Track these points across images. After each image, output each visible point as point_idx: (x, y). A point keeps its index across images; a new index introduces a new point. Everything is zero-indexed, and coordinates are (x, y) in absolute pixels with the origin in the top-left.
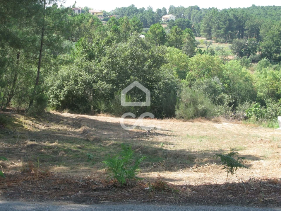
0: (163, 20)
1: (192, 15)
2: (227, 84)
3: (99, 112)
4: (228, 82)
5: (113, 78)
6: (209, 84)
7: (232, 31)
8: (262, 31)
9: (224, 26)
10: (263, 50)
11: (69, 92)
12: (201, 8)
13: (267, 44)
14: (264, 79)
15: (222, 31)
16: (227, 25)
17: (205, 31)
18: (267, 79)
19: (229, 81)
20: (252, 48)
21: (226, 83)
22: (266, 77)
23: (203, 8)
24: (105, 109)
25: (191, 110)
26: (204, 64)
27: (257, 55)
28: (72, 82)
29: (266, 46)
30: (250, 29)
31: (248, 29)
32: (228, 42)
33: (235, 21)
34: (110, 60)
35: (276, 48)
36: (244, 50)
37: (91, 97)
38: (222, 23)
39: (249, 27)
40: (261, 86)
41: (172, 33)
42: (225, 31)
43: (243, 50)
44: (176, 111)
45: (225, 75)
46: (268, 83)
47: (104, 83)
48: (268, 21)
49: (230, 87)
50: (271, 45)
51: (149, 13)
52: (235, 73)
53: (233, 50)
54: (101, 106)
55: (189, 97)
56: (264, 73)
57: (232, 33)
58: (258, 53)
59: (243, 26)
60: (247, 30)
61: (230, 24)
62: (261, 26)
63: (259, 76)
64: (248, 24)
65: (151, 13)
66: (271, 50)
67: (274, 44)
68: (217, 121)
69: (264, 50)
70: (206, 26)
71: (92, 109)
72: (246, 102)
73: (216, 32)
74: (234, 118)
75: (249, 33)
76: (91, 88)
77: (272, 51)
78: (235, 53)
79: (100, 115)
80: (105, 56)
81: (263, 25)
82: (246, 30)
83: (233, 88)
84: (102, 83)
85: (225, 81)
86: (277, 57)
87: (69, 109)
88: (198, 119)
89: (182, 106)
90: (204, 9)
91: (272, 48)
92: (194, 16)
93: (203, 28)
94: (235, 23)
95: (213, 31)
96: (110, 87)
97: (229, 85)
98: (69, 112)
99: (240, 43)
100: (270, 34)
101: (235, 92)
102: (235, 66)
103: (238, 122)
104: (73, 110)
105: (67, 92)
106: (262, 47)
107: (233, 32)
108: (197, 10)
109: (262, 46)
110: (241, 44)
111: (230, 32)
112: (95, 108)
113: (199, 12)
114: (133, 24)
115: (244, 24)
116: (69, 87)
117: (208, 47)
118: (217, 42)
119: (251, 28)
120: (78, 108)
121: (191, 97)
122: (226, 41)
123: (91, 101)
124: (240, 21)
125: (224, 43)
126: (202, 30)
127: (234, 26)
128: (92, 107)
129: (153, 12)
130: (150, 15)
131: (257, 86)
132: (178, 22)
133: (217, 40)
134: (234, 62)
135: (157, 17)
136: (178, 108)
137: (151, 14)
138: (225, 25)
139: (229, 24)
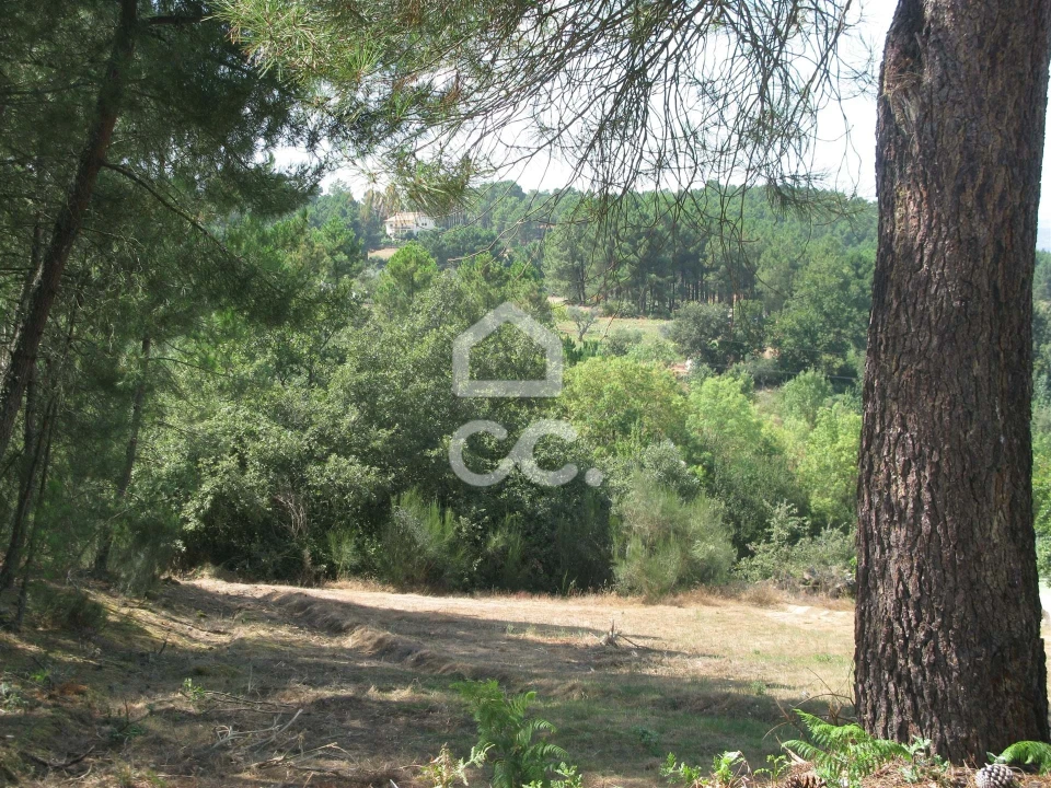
0: (389, 231)
1: (497, 214)
2: (700, 467)
3: (332, 574)
4: (704, 459)
5: (379, 443)
6: (665, 465)
7: (660, 273)
8: (766, 273)
9: (632, 257)
10: (789, 341)
11: (219, 498)
12: (526, 190)
13: (800, 322)
14: (828, 447)
15: (625, 273)
16: (641, 252)
17: (560, 274)
18: (839, 444)
19: (707, 454)
20: (749, 335)
21: (698, 464)
22: (834, 439)
23: (532, 191)
24: (355, 561)
25: (671, 563)
26: (617, 395)
27: (767, 360)
28: (229, 462)
29: (798, 327)
30: (722, 267)
31: (717, 268)
32: (646, 314)
33: (670, 238)
34: (364, 376)
35: (832, 335)
36: (720, 342)
37: (299, 517)
38: (626, 245)
39: (718, 258)
40: (820, 470)
41: (473, 278)
42: (634, 273)
43: (715, 341)
44: (615, 564)
45: (695, 434)
46: (843, 459)
47: (351, 464)
48: (783, 241)
49: (711, 476)
50: (813, 323)
51: (340, 205)
52: (732, 427)
53: (682, 342)
54: (339, 552)
55: (657, 513)
56: (822, 424)
57: (660, 280)
58: (769, 354)
59: (696, 256)
60: (713, 270)
61: (654, 249)
62: (763, 256)
63: (805, 437)
64: (714, 249)
65: (347, 206)
66: (813, 341)
67: (824, 323)
68: (762, 601)
69: (791, 341)
70: (565, 253)
71: (308, 561)
72: (828, 531)
73: (602, 278)
74: (814, 589)
75: (722, 282)
76: (299, 483)
77: (819, 346)
78: (687, 354)
79: (339, 584)
80: (342, 361)
81: (768, 251)
82: (707, 271)
83: (723, 481)
84: (344, 462)
85: (694, 455)
86: (836, 366)
87: (216, 563)
88: (696, 593)
89: (634, 545)
90: (536, 195)
91: (819, 335)
92: (503, 218)
93: (556, 261)
94: (671, 246)
95: (593, 272)
96: (372, 477)
97: (710, 469)
98: (218, 576)
99: (705, 317)
100: (809, 286)
101: (732, 496)
102: (729, 402)
103: (832, 602)
104: (231, 567)
105: (210, 497)
106: (784, 331)
107: (664, 277)
108: (514, 198)
109: (783, 326)
110: (707, 321)
111: (653, 275)
112: (317, 560)
113: (523, 204)
114: (329, 244)
115: (702, 247)
116: (218, 479)
117: (584, 331)
118: (610, 312)
119: (726, 264)
120: (253, 560)
121: (662, 512)
122: (639, 312)
123: (300, 532)
124: (687, 241)
125: (632, 316)
126: (552, 271)
127: (669, 256)
128: (307, 553)
129: (355, 204)
130: (344, 214)
131: (807, 471)
132: (454, 241)
133: (607, 307)
134: (720, 384)
135: (369, 220)
136: (622, 555)
137: (348, 210)
138: (636, 254)
139: (649, 248)
